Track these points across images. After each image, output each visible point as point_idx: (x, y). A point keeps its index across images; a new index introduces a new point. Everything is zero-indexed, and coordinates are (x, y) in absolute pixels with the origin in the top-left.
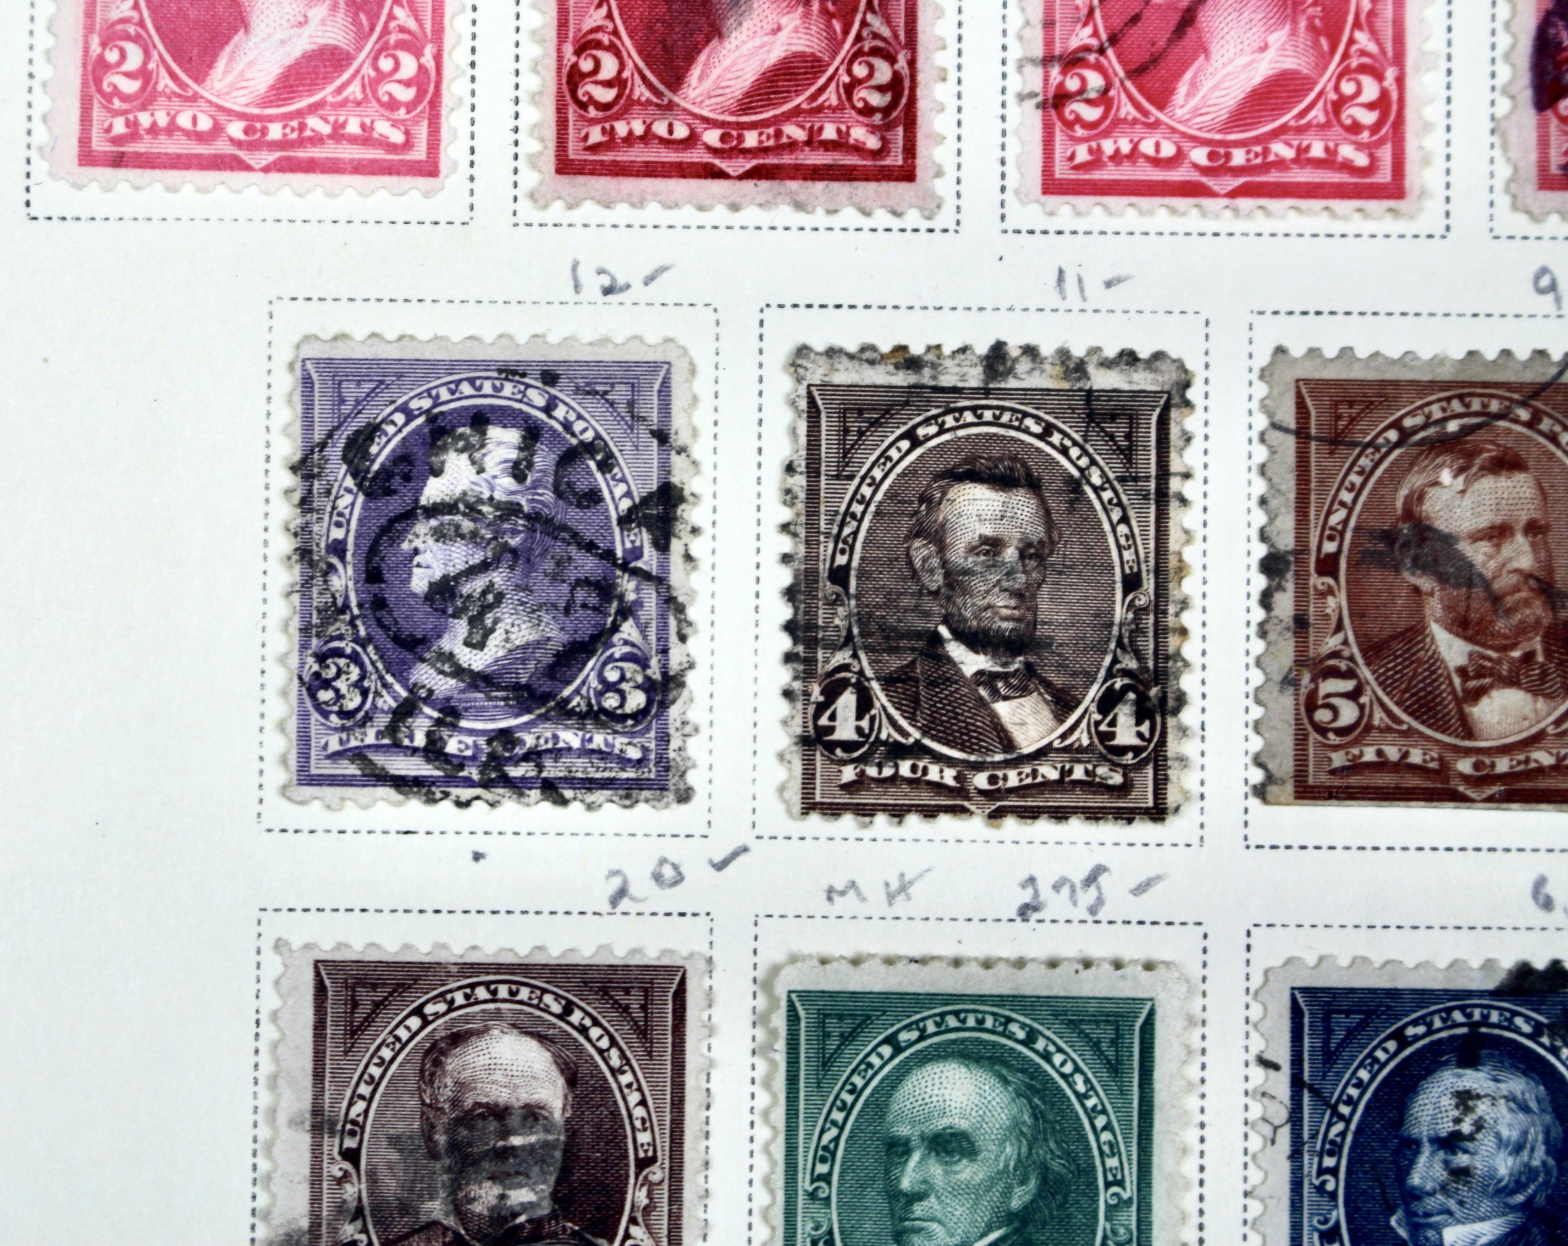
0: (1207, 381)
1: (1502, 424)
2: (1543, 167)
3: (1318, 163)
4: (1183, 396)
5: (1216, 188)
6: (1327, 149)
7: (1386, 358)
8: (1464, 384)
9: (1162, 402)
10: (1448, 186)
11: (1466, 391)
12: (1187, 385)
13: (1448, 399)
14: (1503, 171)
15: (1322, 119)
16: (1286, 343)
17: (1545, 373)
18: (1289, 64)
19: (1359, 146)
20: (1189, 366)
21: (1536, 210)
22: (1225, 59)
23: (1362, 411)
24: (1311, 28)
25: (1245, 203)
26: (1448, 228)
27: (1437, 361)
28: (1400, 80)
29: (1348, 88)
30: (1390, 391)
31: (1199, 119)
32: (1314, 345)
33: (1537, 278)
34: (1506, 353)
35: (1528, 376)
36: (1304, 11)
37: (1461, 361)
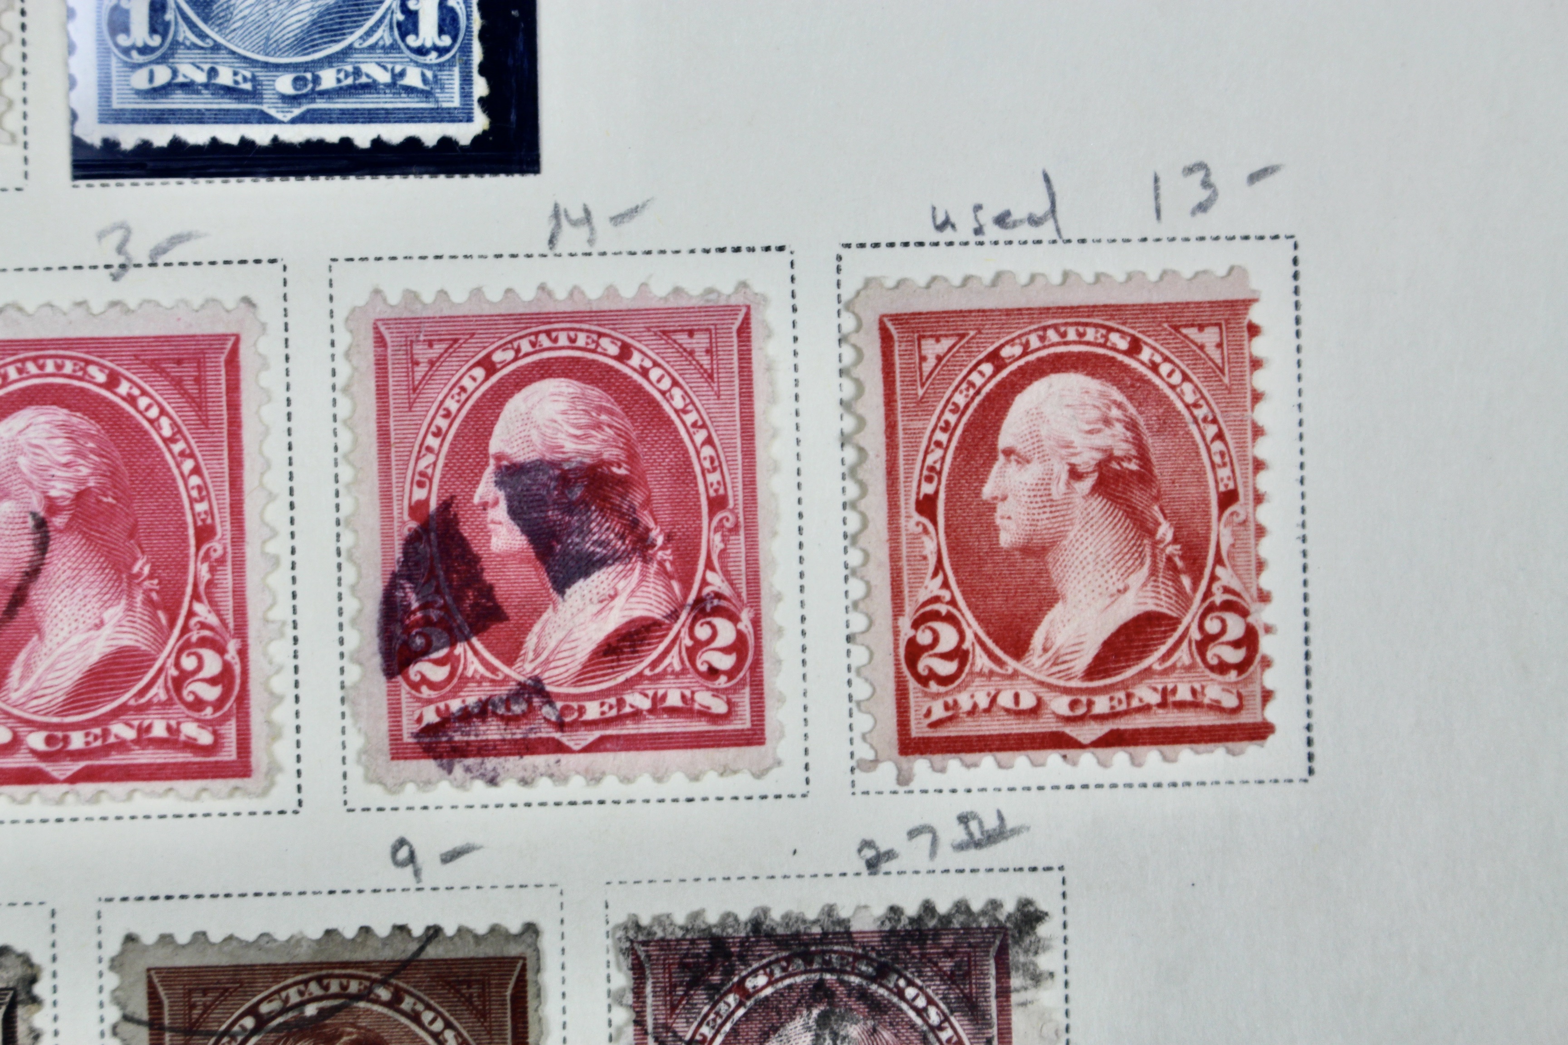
0: (54, 975)
1: (362, 1004)
2: (395, 737)
3: (160, 743)
4: (29, 992)
5: (55, 774)
6: (169, 728)
7: (240, 941)
8: (321, 965)
9: (8, 999)
10: (299, 759)
11: (324, 972)
12: (33, 980)
13: (306, 982)
14: (355, 742)
15: (163, 696)
16: (135, 930)
17: (406, 949)
18: (127, 640)
19: (203, 724)
20: (36, 959)
21: (390, 782)
22: (60, 639)
23: (217, 998)
24: (148, 601)
25: (87, 788)
26: (300, 803)
27: (295, 941)
28: (243, 653)
29: (189, 663)
30: (244, 976)
31: (35, 702)
32: (167, 931)
33: (395, 850)
34: (366, 931)
35: (387, 954)
36: (139, 584)
37: (318, 941)
